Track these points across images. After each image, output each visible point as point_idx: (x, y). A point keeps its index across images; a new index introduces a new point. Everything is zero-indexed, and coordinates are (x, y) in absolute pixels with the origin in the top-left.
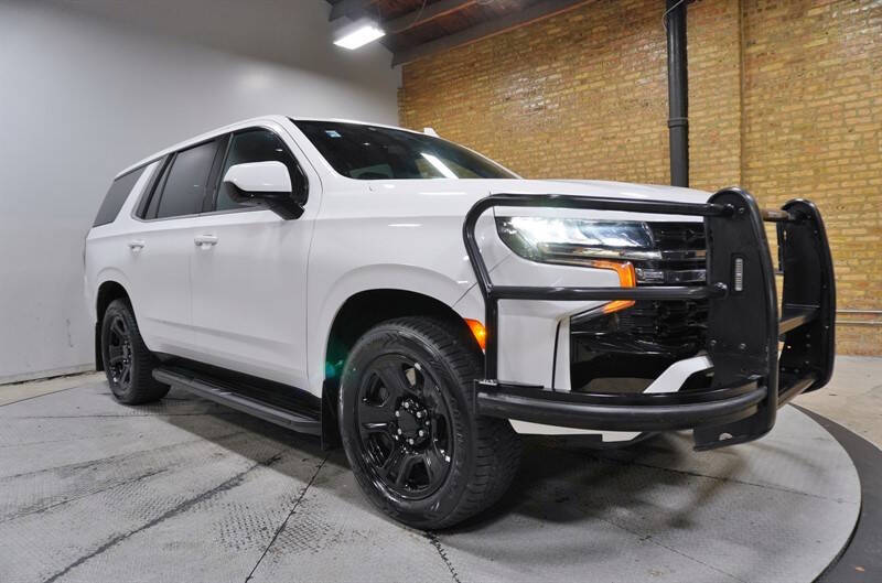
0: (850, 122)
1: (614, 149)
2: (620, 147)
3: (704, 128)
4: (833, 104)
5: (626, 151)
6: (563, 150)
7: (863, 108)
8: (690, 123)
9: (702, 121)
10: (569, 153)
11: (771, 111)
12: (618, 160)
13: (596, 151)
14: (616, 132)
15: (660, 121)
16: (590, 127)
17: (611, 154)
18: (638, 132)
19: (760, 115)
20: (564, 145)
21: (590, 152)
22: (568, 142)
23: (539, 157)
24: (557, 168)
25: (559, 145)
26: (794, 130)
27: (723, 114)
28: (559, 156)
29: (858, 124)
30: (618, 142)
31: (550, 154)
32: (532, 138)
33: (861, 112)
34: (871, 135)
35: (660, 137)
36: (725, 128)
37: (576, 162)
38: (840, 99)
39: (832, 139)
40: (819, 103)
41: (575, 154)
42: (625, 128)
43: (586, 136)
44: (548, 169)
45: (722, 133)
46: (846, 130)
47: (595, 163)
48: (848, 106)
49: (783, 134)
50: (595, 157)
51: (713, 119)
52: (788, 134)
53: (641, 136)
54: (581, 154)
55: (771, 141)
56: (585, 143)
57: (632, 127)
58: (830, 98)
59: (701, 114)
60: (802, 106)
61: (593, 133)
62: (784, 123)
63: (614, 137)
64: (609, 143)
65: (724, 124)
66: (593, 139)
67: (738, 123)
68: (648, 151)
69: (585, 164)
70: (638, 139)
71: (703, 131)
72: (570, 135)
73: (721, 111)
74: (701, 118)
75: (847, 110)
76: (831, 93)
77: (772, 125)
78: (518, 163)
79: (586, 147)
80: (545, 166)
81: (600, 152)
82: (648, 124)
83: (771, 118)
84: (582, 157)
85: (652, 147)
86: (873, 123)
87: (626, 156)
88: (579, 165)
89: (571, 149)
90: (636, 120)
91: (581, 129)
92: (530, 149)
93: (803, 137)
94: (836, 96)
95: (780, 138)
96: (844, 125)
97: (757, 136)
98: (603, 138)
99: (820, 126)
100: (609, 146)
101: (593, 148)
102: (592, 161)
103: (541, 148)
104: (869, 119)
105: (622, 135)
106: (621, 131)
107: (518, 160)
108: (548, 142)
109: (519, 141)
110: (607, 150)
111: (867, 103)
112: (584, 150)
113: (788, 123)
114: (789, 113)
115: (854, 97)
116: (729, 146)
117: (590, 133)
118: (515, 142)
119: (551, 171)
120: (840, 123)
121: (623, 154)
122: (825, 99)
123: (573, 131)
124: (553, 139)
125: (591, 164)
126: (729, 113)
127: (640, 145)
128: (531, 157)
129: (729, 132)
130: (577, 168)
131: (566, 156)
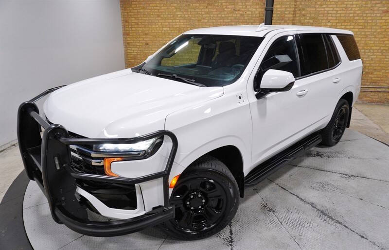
0: (329, 18)
1: (239, 15)
2: (242, 15)
3: (279, 12)
4: (325, 11)
5: (244, 17)
6: (214, 13)
7: (334, 14)
8: (274, 10)
9: (279, 9)
10: (217, 14)
11: (304, 9)
12: (240, 21)
13: (230, 15)
14: (240, 8)
15: (260, 6)
16: (228, 4)
17: (237, 18)
18: (250, 9)
19: (300, 10)
20: (215, 10)
21: (228, 15)
22: (217, 9)
23: (202, 14)
24: (210, 21)
25: (212, 10)
26: (311, 18)
27: (287, 8)
28: (212, 15)
29: (332, 20)
30: (241, 12)
31: (208, 14)
32: (198, 5)
33: (333, 15)
34: (335, 24)
35: (259, 13)
36: (287, 14)
37: (220, 19)
38: (327, 9)
39: (322, 24)
40: (321, 9)
41: (220, 16)
42: (244, 7)
43: (226, 8)
44: (206, 21)
45: (286, 16)
46: (327, 21)
47: (229, 21)
48: (330, 12)
49: (307, 19)
50: (229, 18)
51: (283, 9)
52: (308, 20)
53: (252, 11)
54: (223, 16)
55: (302, 22)
56: (226, 11)
57: (248, 7)
58: (324, 8)
59: (278, 6)
60: (314, 9)
61: (229, 7)
62: (308, 15)
63: (239, 10)
64: (237, 13)
65: (288, 12)
66: (229, 10)
67: (292, 13)
68: (254, 19)
69: (225, 21)
70: (250, 13)
71: (279, 14)
72: (218, 6)
73: (287, 6)
74: (279, 8)
75: (329, 14)
76: (325, 6)
77: (304, 15)
78: (190, 16)
79: (226, 13)
80: (204, 19)
81: (232, 16)
82: (255, 7)
83: (303, 12)
84: (223, 17)
85: (255, 17)
86: (336, 20)
87: (244, 19)
88: (222, 21)
89: (218, 13)
90: (250, 4)
91: (224, 4)
92: (197, 10)
93: (313, 21)
94: (326, 8)
95: (306, 21)
96: (327, 19)
97: (297, 18)
98: (234, 10)
99: (319, 18)
100: (237, 14)
101: (229, 14)
102: (228, 19)
103: (203, 10)
104: (335, 18)
105: (243, 10)
106: (242, 8)
107: (190, 14)
108: (207, 7)
109: (191, 5)
110: (235, 15)
111: (335, 12)
112: (224, 14)
113: (309, 15)
114: (310, 11)
115: (332, 9)
116: (288, 22)
117: (228, 6)
118: (189, 5)
119: (208, 22)
120: (326, 18)
121: (243, 18)
122: (322, 8)
123: (220, 4)
124: (209, 7)
125: (227, 21)
126: (290, 8)
127: (250, 16)
128: (197, 14)
129: (288, 16)
130: (221, 22)
131: (215, 16)
